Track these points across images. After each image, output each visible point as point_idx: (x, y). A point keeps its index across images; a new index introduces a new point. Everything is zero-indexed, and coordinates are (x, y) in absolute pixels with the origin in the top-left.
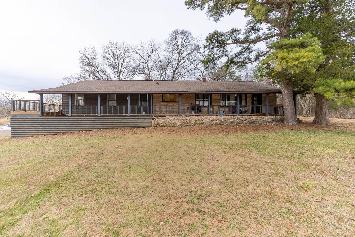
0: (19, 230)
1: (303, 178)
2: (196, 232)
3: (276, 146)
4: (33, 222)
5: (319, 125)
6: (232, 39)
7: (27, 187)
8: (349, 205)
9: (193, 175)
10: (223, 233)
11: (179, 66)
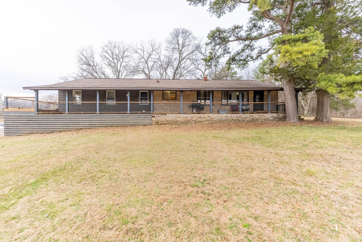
0: (14, 213)
1: (307, 165)
2: (201, 210)
3: (279, 140)
4: (29, 205)
5: (320, 123)
6: (234, 35)
7: (22, 176)
8: (354, 187)
9: (196, 163)
10: (229, 211)
11: (180, 66)
